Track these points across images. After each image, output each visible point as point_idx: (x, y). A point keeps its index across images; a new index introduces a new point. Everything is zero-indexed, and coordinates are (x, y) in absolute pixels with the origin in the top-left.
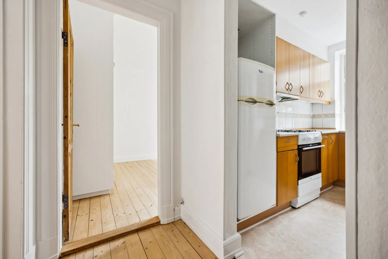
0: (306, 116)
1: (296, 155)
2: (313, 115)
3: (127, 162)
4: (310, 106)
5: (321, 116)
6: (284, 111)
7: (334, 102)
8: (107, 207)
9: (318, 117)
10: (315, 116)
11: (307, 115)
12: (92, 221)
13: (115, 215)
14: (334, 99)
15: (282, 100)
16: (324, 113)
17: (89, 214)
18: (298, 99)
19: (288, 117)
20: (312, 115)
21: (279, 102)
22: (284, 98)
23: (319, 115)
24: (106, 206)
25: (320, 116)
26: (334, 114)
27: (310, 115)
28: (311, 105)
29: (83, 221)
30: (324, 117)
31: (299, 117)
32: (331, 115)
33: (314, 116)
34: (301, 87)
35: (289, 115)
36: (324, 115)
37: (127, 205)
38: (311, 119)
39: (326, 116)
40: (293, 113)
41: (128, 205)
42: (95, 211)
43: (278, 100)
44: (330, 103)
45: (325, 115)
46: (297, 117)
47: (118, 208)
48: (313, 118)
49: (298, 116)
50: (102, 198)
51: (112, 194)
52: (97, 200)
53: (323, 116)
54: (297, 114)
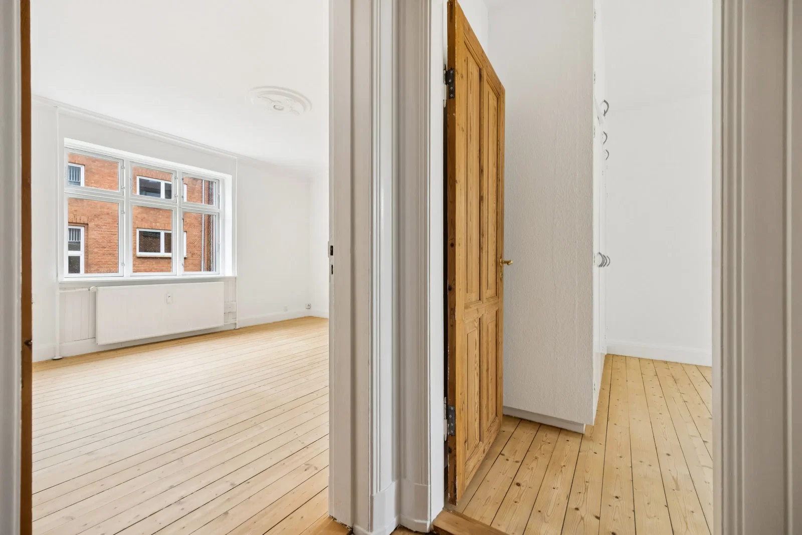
3: (666, 362)
8: (564, 468)
12: (518, 487)
13: (573, 505)
17: (520, 463)
24: (563, 465)
29: (503, 474)
37: (615, 495)
41: (617, 497)
42: (534, 464)
47: (586, 489)
50: (562, 438)
51: (591, 439)
52: (552, 436)
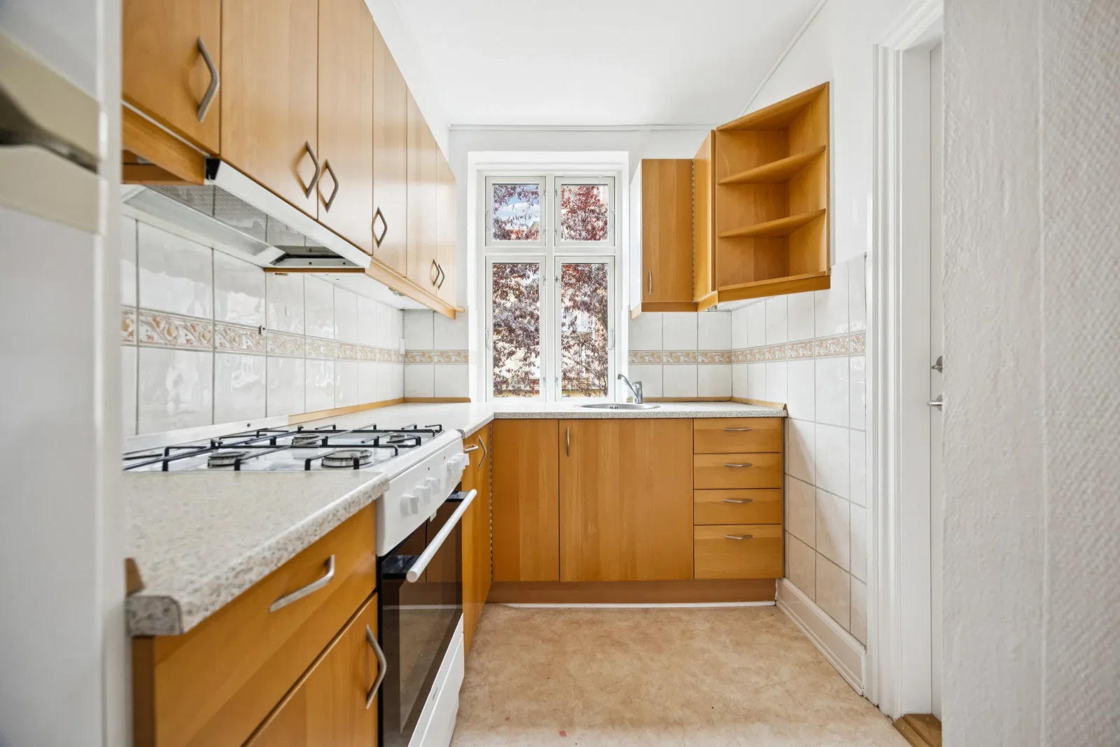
0: (385, 355)
1: (368, 639)
2: (407, 353)
4: (398, 316)
5: (430, 357)
6: (295, 327)
7: (465, 312)
9: (422, 359)
10: (412, 357)
11: (388, 351)
14: (466, 303)
15: (280, 259)
16: (439, 347)
18: (362, 270)
19: (313, 356)
20: (403, 352)
21: (266, 269)
22: (292, 252)
23: (423, 353)
25: (426, 357)
26: (467, 351)
27: (397, 353)
28: (401, 313)
30: (439, 361)
31: (361, 359)
32: (459, 353)
33: (408, 357)
34: (379, 212)
35: (322, 349)
36: (438, 355)
38: (400, 367)
39: (445, 356)
40: (337, 338)
43: (255, 254)
44: (455, 313)
45: (442, 353)
46: (356, 359)
48: (405, 363)
49: (359, 355)
53: (436, 359)
54: (353, 346)
